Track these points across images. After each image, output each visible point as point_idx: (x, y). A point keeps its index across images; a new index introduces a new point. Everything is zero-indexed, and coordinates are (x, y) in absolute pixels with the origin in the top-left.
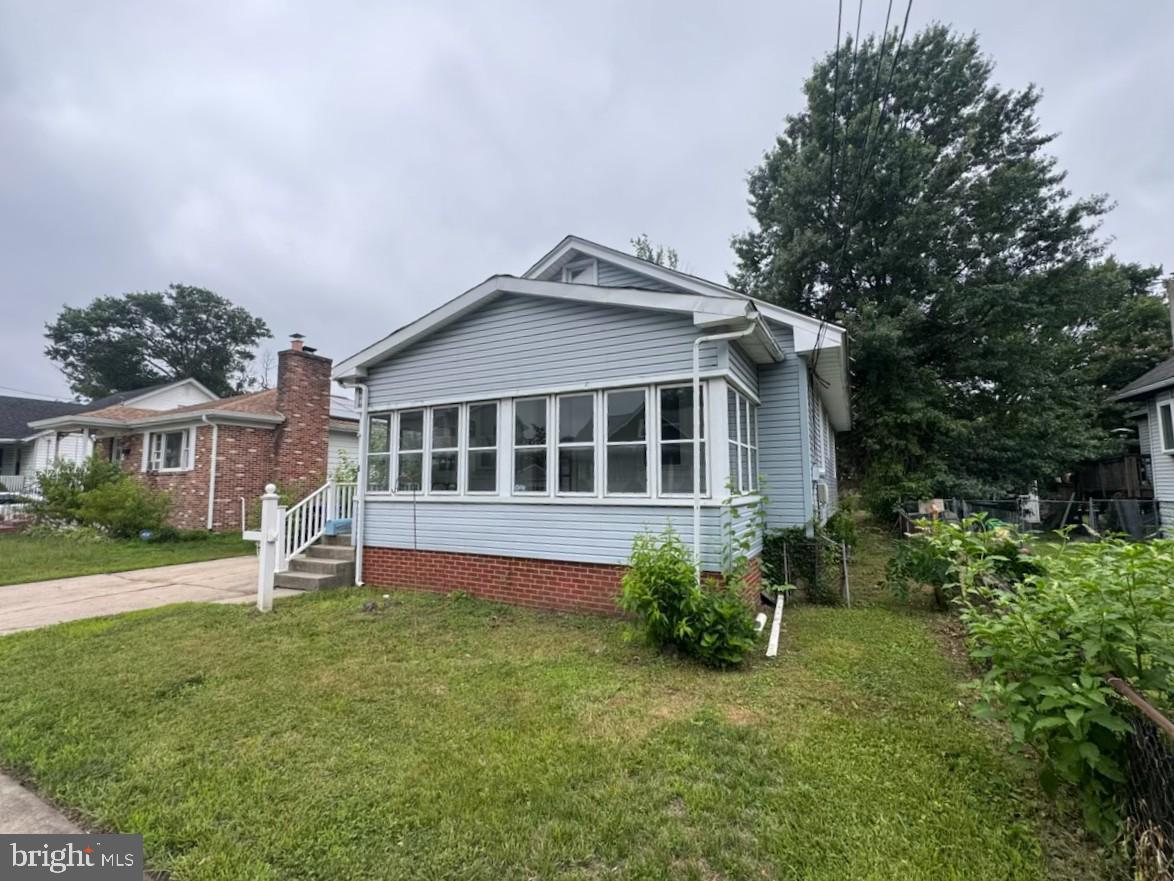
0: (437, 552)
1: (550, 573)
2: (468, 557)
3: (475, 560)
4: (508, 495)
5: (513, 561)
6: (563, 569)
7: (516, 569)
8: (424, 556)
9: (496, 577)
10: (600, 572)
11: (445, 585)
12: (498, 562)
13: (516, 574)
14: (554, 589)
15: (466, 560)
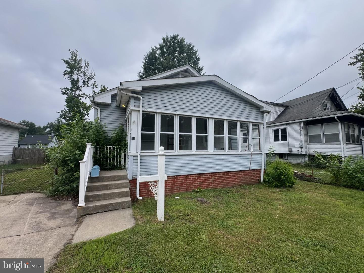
0: (182, 175)
1: (227, 176)
2: (197, 175)
3: (200, 176)
4: (212, 151)
5: (215, 174)
6: (230, 174)
7: (216, 177)
8: (176, 178)
9: (209, 181)
10: (240, 173)
11: (187, 188)
12: (209, 175)
13: (216, 178)
14: (228, 181)
15: (196, 176)
